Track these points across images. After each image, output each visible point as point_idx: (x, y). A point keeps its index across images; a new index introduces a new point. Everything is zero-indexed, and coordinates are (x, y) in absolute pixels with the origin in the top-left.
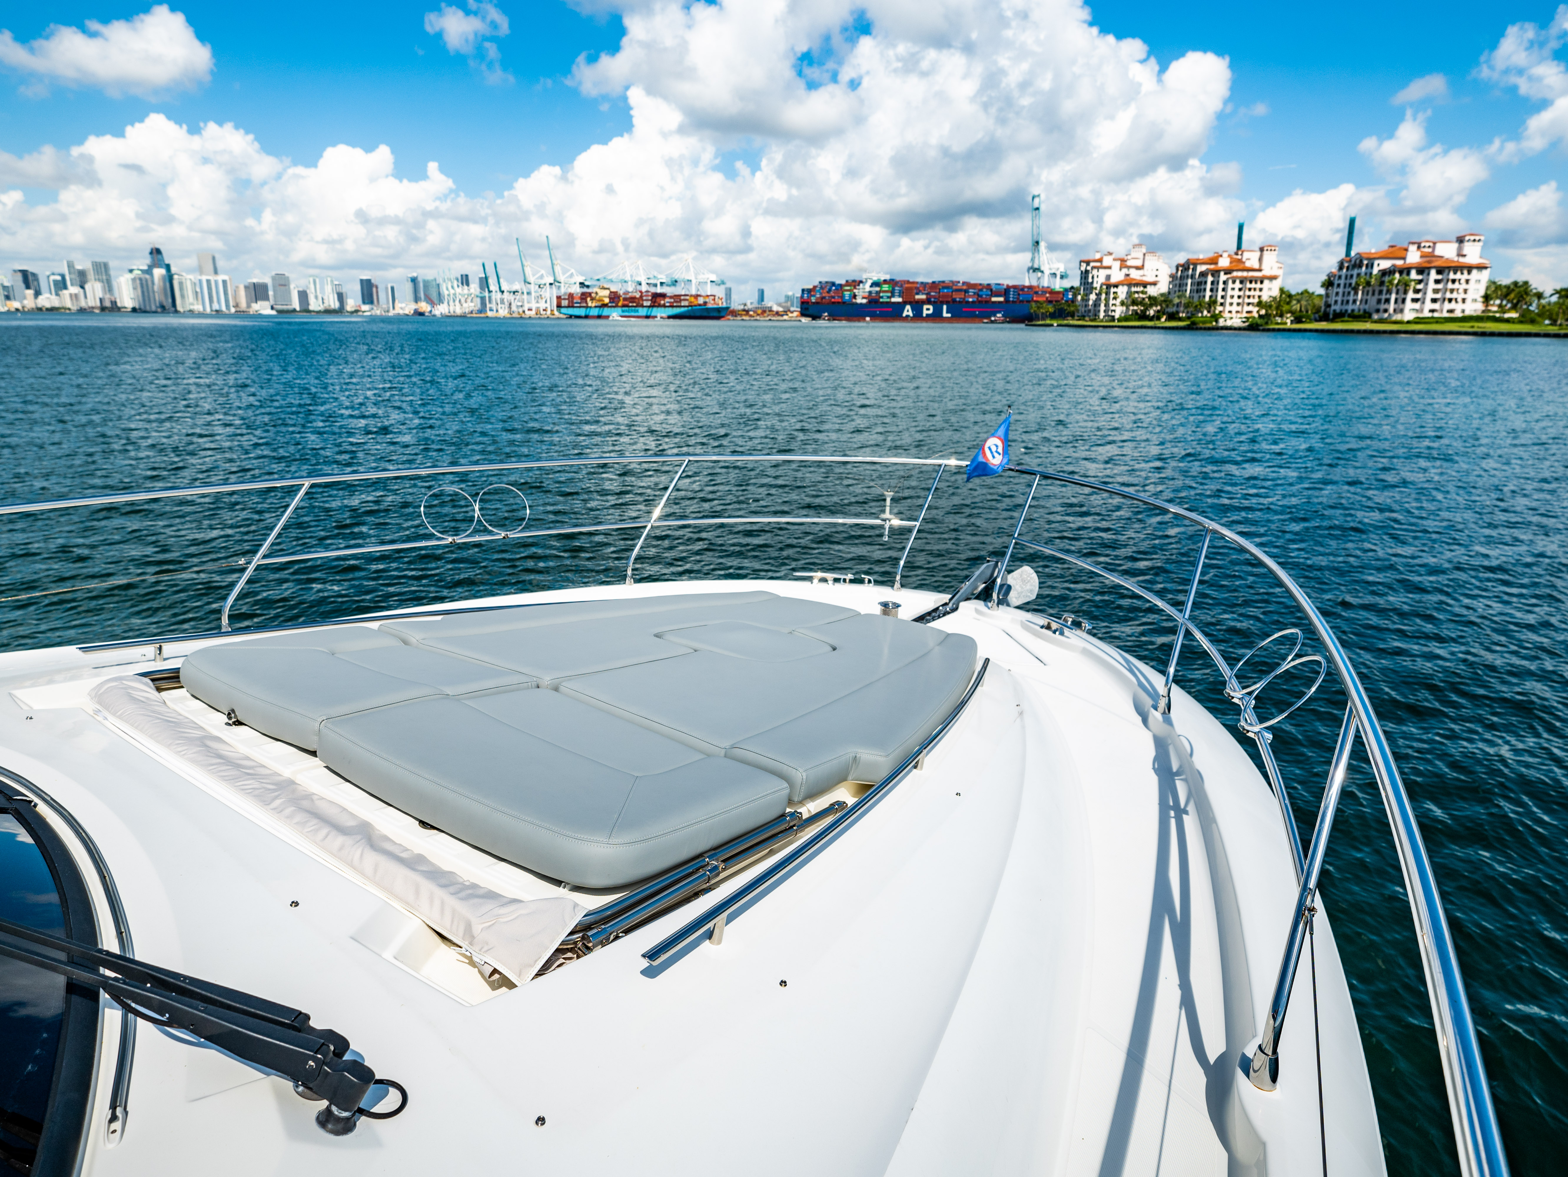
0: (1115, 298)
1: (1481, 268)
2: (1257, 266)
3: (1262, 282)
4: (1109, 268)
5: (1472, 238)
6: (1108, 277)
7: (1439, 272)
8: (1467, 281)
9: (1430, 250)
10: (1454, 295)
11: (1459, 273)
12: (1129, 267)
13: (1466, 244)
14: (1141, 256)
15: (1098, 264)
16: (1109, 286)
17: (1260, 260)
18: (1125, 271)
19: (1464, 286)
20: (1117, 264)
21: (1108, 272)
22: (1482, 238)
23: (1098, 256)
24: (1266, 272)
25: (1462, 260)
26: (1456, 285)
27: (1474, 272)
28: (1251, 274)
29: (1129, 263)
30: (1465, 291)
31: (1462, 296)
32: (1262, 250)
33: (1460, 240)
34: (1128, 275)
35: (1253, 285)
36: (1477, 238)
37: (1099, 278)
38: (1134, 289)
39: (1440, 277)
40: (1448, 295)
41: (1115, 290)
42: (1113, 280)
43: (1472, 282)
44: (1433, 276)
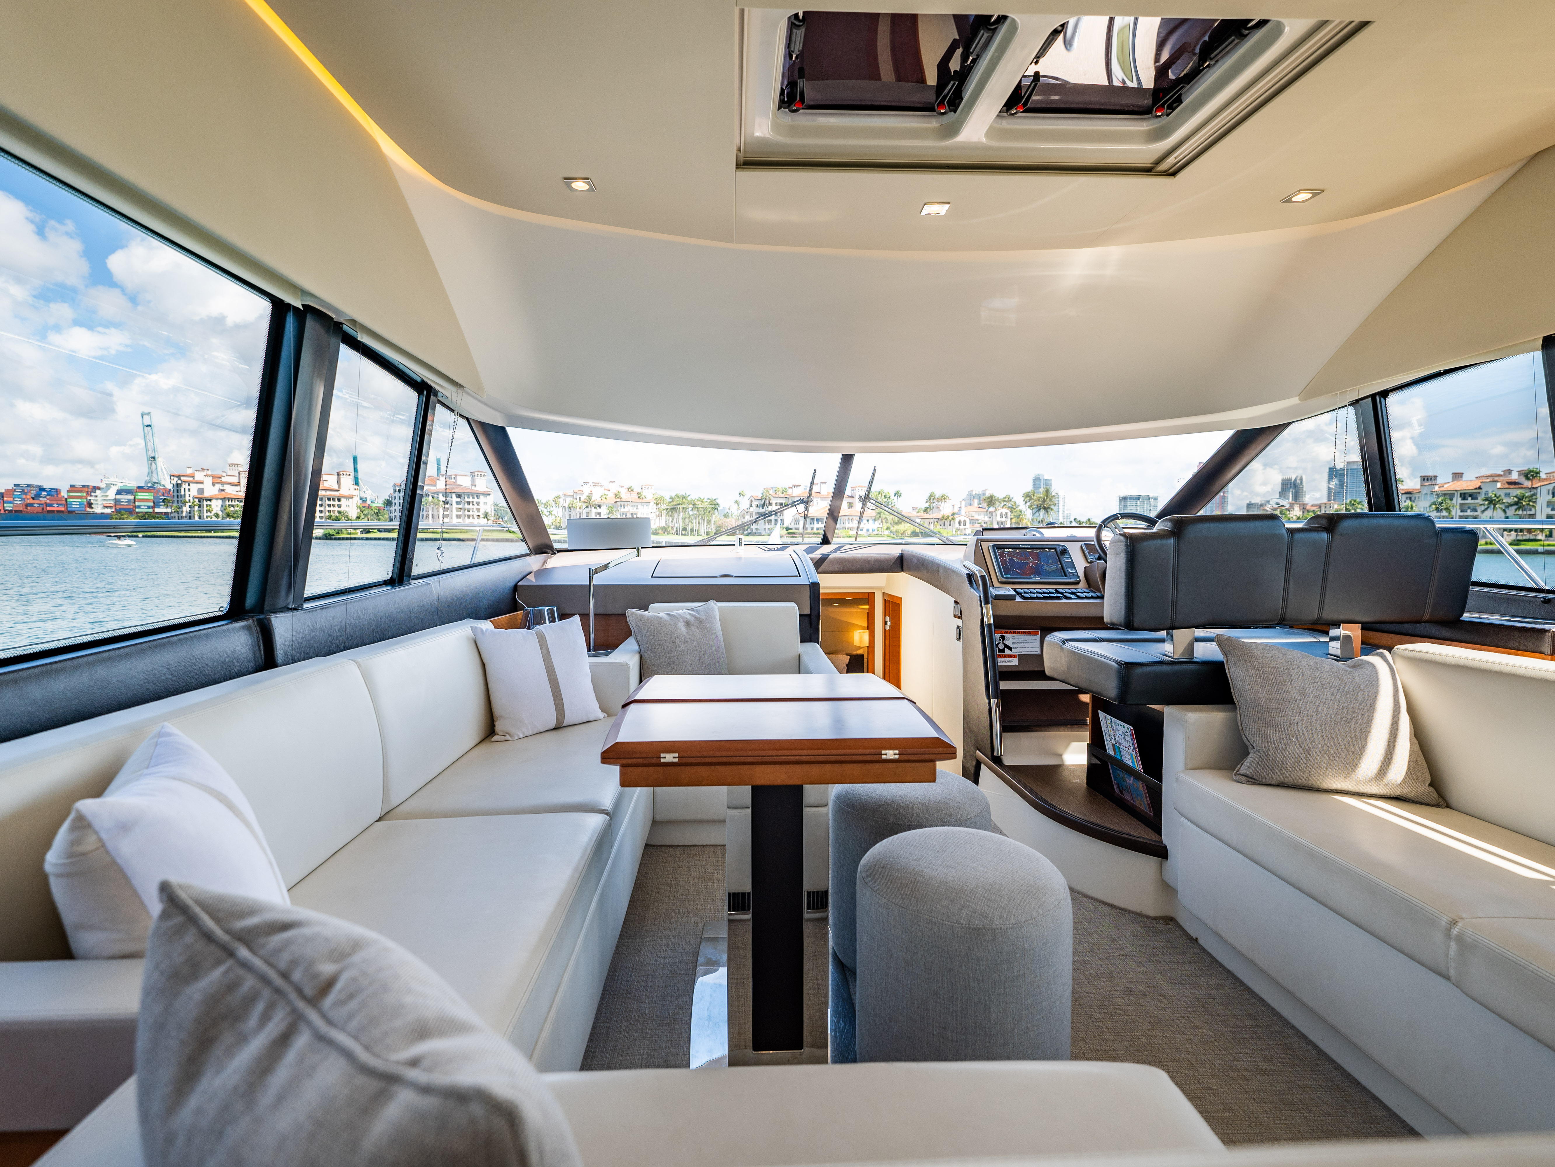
0: (208, 511)
1: (486, 494)
2: (336, 487)
3: (339, 500)
4: (202, 483)
5: (479, 474)
6: (201, 491)
7: (459, 496)
8: (478, 504)
9: (454, 481)
10: (471, 513)
11: (471, 497)
12: (223, 483)
13: (476, 477)
14: (237, 475)
15: (191, 479)
16: (200, 500)
17: (338, 482)
18: (218, 486)
19: (476, 507)
20: (208, 481)
21: (200, 486)
22: (486, 474)
23: (189, 471)
24: (344, 491)
25: (473, 488)
26: (471, 506)
27: (482, 497)
28: (329, 493)
29: (224, 479)
30: (478, 510)
31: (476, 513)
32: (339, 474)
33: (473, 474)
34: (223, 490)
35: (331, 502)
36: (483, 474)
37: (191, 492)
38: (227, 503)
39: (459, 500)
40: (467, 513)
41: (209, 503)
42: (207, 494)
43: (481, 504)
44: (455, 499)
